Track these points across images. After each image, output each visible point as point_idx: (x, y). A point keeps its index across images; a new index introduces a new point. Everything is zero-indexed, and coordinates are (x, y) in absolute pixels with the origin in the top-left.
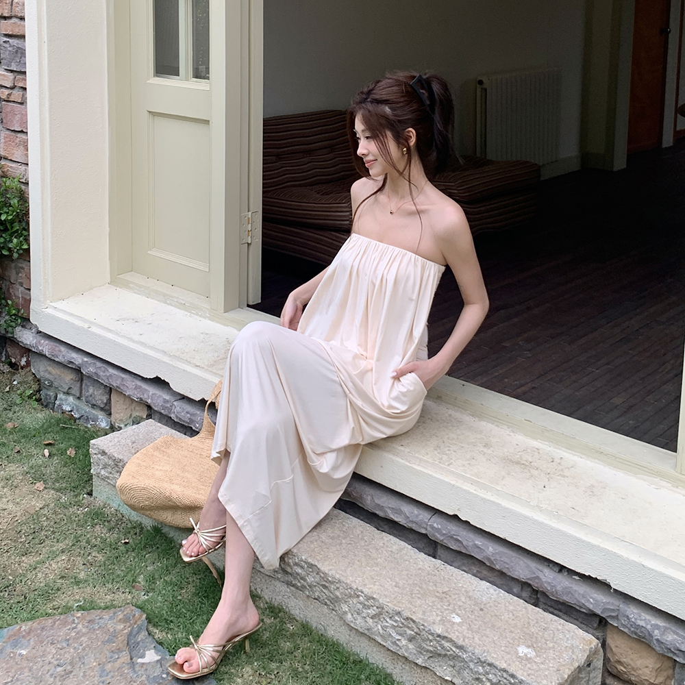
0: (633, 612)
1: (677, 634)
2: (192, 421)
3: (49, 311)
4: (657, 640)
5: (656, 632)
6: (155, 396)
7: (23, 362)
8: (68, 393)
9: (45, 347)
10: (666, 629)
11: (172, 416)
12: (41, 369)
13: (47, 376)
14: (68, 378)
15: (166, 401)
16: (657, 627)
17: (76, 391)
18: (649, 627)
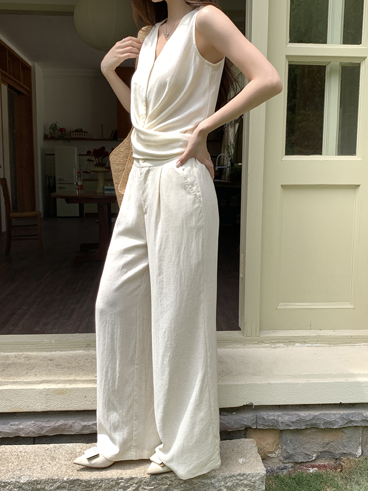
0: (264, 414)
1: (289, 415)
4: (282, 422)
5: (280, 418)
10: (283, 415)
16: (279, 416)
18: (276, 418)
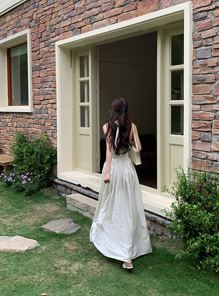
2: (84, 192)
3: (61, 174)
6: (78, 188)
7: (56, 187)
8: (64, 193)
9: (60, 182)
10: (149, 214)
11: (81, 192)
12: (59, 188)
13: (60, 189)
14: (64, 188)
15: (80, 189)
17: (65, 192)
